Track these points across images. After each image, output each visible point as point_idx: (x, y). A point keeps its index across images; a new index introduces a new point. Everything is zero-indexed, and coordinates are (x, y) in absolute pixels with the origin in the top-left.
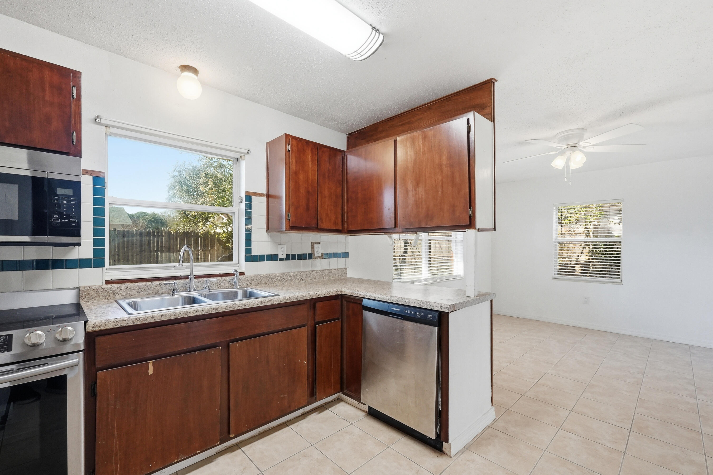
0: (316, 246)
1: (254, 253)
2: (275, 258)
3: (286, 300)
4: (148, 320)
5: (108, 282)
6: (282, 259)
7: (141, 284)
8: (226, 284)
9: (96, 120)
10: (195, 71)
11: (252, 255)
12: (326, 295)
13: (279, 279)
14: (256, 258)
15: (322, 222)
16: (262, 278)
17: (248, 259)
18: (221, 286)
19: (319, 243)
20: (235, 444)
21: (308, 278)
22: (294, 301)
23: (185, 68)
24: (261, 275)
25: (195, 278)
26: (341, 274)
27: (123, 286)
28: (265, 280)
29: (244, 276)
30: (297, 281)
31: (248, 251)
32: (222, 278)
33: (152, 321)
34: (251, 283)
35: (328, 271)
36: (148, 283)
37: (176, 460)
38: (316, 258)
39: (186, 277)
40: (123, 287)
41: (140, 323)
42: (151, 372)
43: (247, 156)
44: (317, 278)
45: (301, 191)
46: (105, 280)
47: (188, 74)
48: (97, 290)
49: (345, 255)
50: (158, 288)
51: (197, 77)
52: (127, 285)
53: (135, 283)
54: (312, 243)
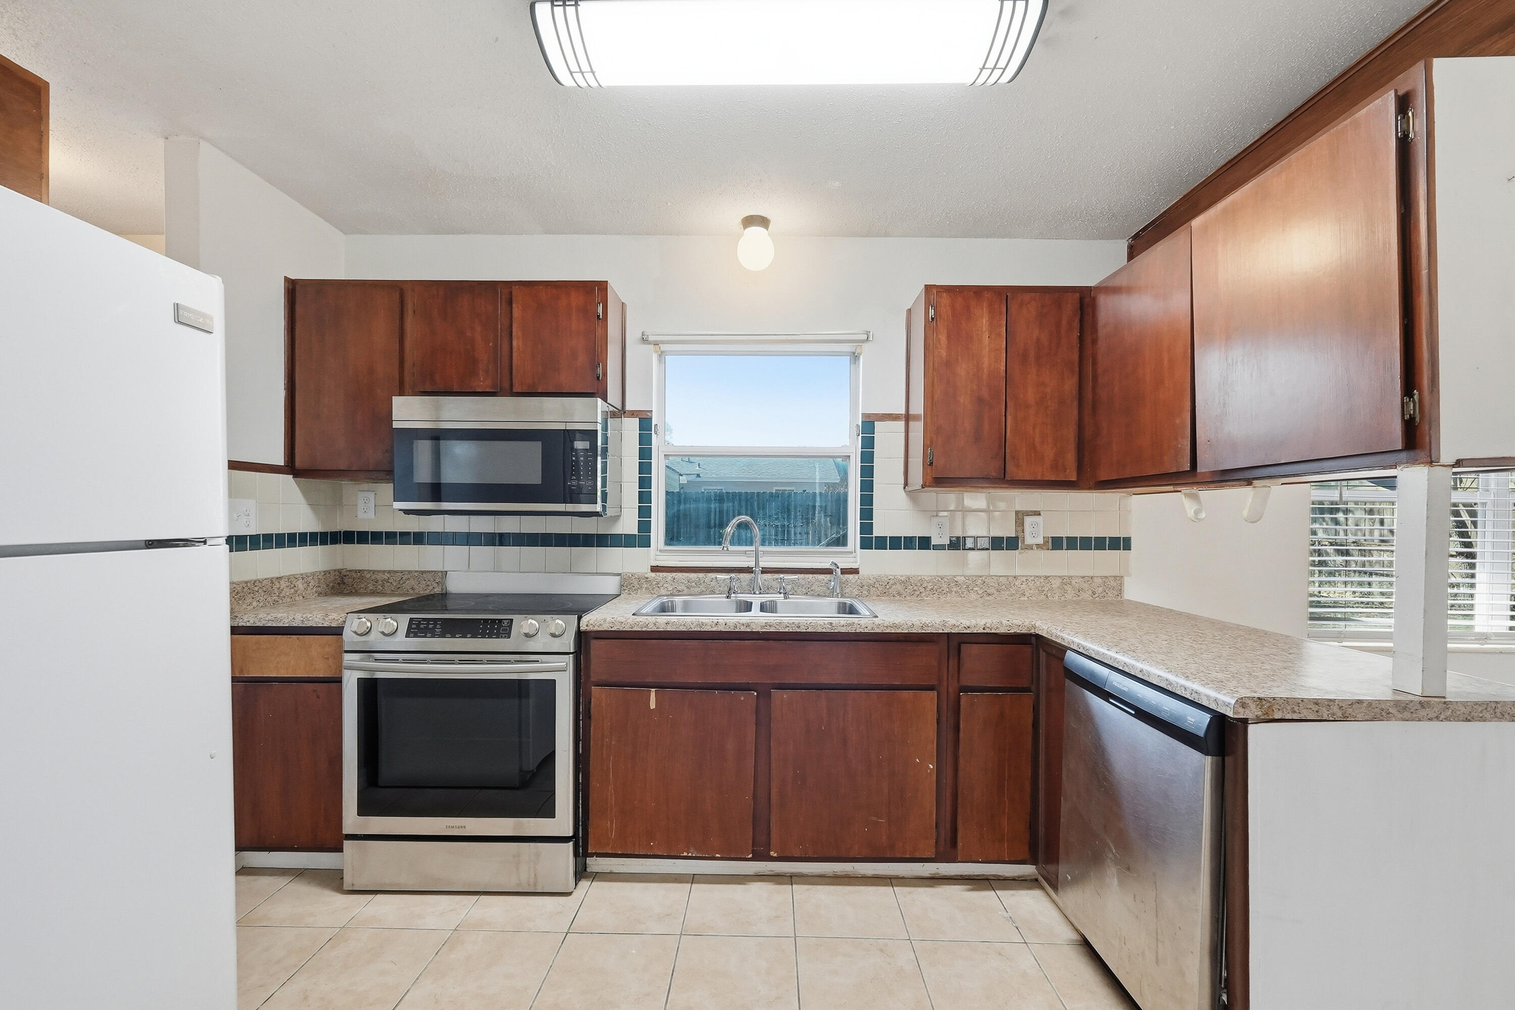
0: (1028, 520)
1: (877, 532)
2: (924, 543)
3: (885, 628)
4: (650, 627)
5: (655, 569)
6: (936, 547)
7: (693, 576)
8: (822, 588)
9: (644, 340)
10: (763, 222)
11: (874, 536)
12: (988, 631)
13: (930, 588)
14: (881, 543)
15: (1018, 466)
16: (891, 582)
17: (866, 544)
18: (812, 590)
19: (1037, 513)
20: (789, 875)
21: (1002, 592)
22: (903, 632)
23: (750, 221)
24: (891, 577)
25: (763, 572)
26: (1101, 589)
27: (669, 576)
28: (899, 587)
29: (856, 576)
30: (973, 596)
31: (866, 528)
32: (815, 575)
33: (654, 629)
34: (869, 591)
35: (1060, 580)
36: (701, 575)
37: (685, 854)
38: (1030, 547)
39: (748, 570)
40: (670, 578)
41: (640, 629)
42: (653, 706)
43: (866, 346)
44: (1027, 595)
45: (962, 401)
46: (651, 566)
47: (756, 231)
48: (639, 579)
49: (1120, 544)
50: (713, 584)
51: (767, 230)
52: (674, 574)
53: (684, 574)
54: (1017, 513)
